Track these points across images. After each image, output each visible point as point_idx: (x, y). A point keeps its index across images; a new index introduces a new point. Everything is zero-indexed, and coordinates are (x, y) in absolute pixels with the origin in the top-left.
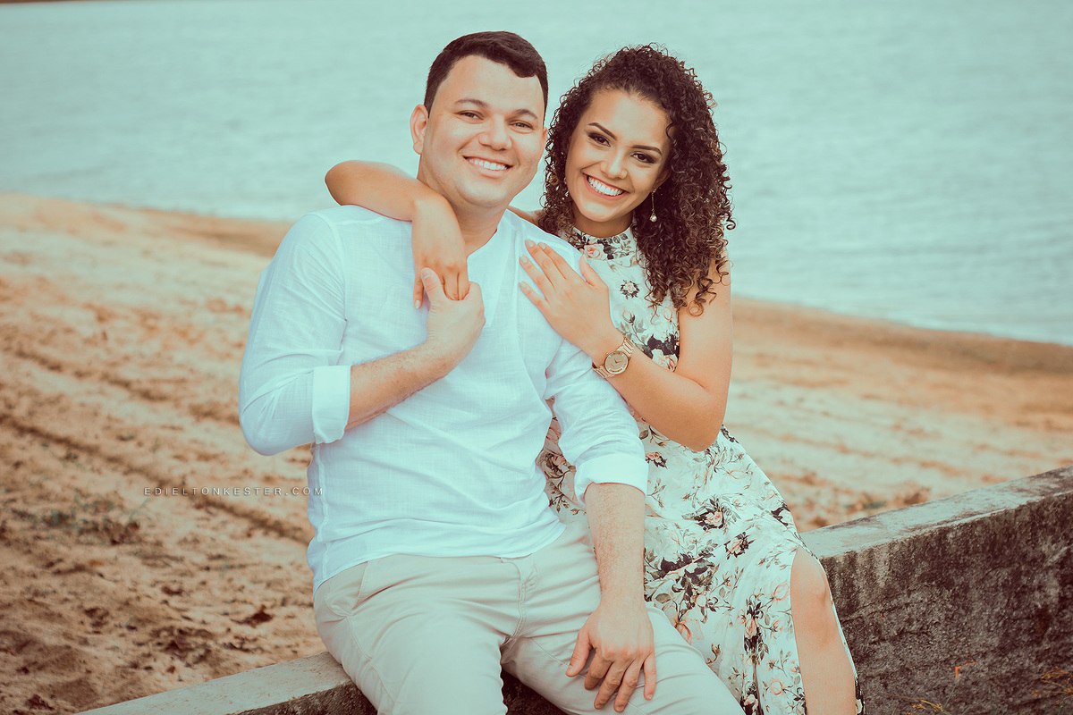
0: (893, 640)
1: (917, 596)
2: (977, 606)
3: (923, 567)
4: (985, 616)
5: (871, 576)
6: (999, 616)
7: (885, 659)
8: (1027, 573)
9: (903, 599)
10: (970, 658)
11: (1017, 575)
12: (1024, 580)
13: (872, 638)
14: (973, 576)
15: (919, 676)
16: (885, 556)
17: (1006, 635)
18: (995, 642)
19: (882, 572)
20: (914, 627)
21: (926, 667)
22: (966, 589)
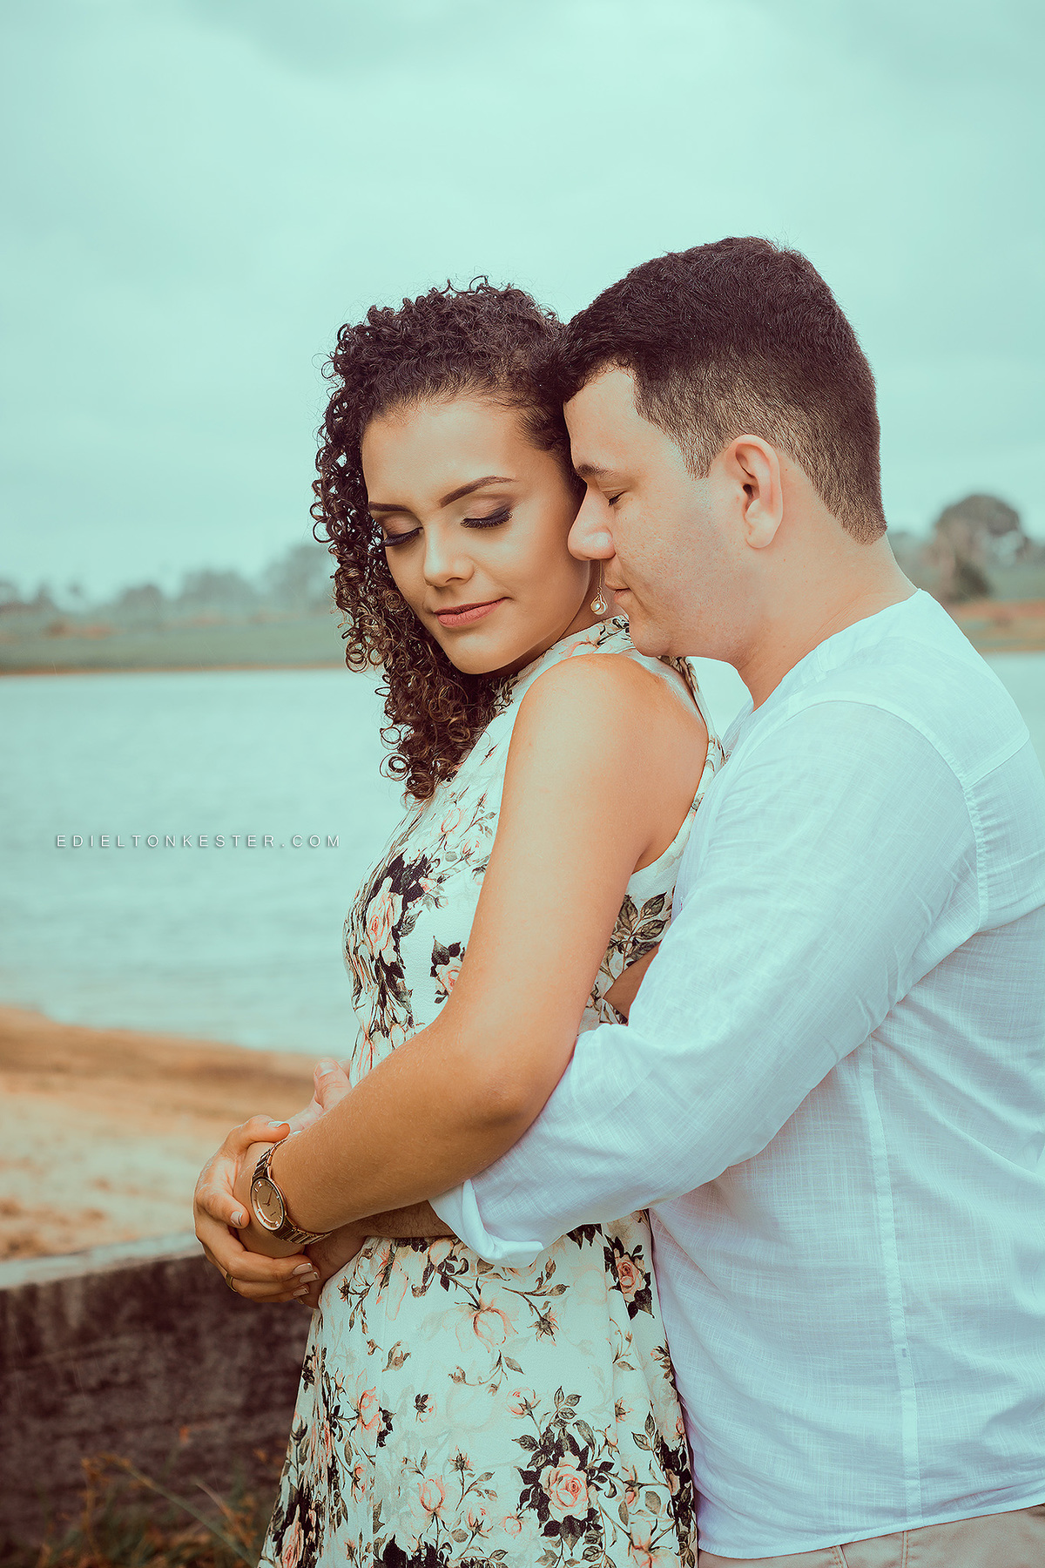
0: (92, 1392)
1: (125, 1341)
2: (211, 1358)
3: (132, 1306)
4: (223, 1368)
5: (59, 1314)
6: (242, 1370)
7: (81, 1415)
8: (283, 1320)
9: (106, 1343)
10: (201, 1418)
11: (268, 1322)
12: (278, 1328)
13: (63, 1387)
14: (204, 1320)
15: (130, 1437)
16: (78, 1290)
17: (253, 1393)
18: (237, 1400)
19: (75, 1311)
20: (123, 1377)
21: (139, 1427)
22: (194, 1334)
